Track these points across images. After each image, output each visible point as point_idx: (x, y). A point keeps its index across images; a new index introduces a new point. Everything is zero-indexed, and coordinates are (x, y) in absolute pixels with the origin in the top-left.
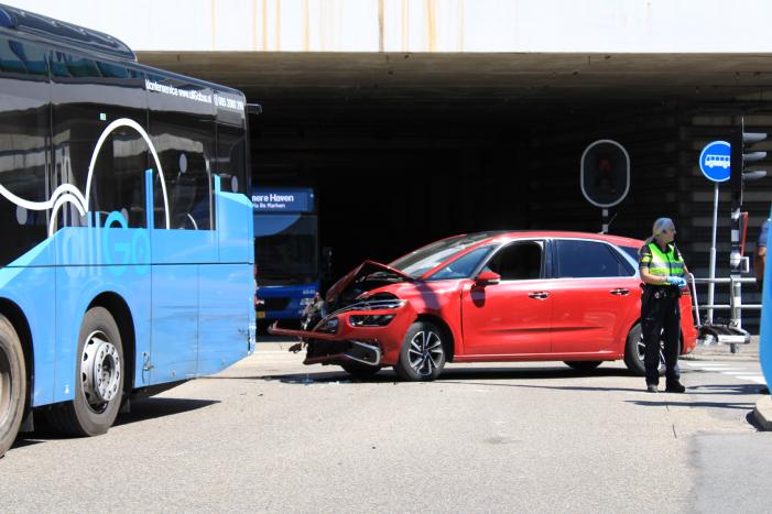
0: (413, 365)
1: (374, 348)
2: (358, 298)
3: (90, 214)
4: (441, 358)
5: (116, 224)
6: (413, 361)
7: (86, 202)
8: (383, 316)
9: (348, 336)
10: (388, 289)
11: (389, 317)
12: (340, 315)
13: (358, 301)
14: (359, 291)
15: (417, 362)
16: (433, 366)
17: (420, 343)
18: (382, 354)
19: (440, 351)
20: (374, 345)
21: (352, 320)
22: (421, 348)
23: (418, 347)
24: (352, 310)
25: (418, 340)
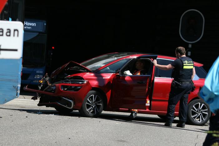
0: (88, 110)
1: (71, 101)
2: (66, 77)
4: (101, 108)
6: (88, 108)
8: (76, 87)
9: (60, 95)
10: (80, 75)
11: (79, 87)
12: (57, 85)
13: (66, 79)
14: (66, 74)
15: (90, 109)
16: (97, 111)
18: (74, 104)
19: (101, 104)
21: (62, 87)
22: (92, 102)
23: (90, 102)
24: (63, 83)
25: (90, 99)
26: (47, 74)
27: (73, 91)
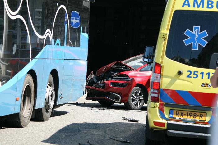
0: (132, 104)
1: (118, 95)
2: (113, 75)
3: (52, 40)
4: (143, 101)
5: (58, 44)
6: (132, 102)
7: (52, 36)
8: (123, 83)
9: (109, 90)
10: (125, 73)
11: (126, 84)
12: (107, 82)
13: (113, 77)
14: (112, 73)
15: (134, 102)
16: (140, 105)
17: (136, 95)
18: (121, 98)
19: (142, 99)
20: (118, 94)
21: (111, 84)
22: (136, 97)
23: (135, 97)
24: (111, 80)
25: (135, 94)
26: (92, 72)
27: (120, 87)
